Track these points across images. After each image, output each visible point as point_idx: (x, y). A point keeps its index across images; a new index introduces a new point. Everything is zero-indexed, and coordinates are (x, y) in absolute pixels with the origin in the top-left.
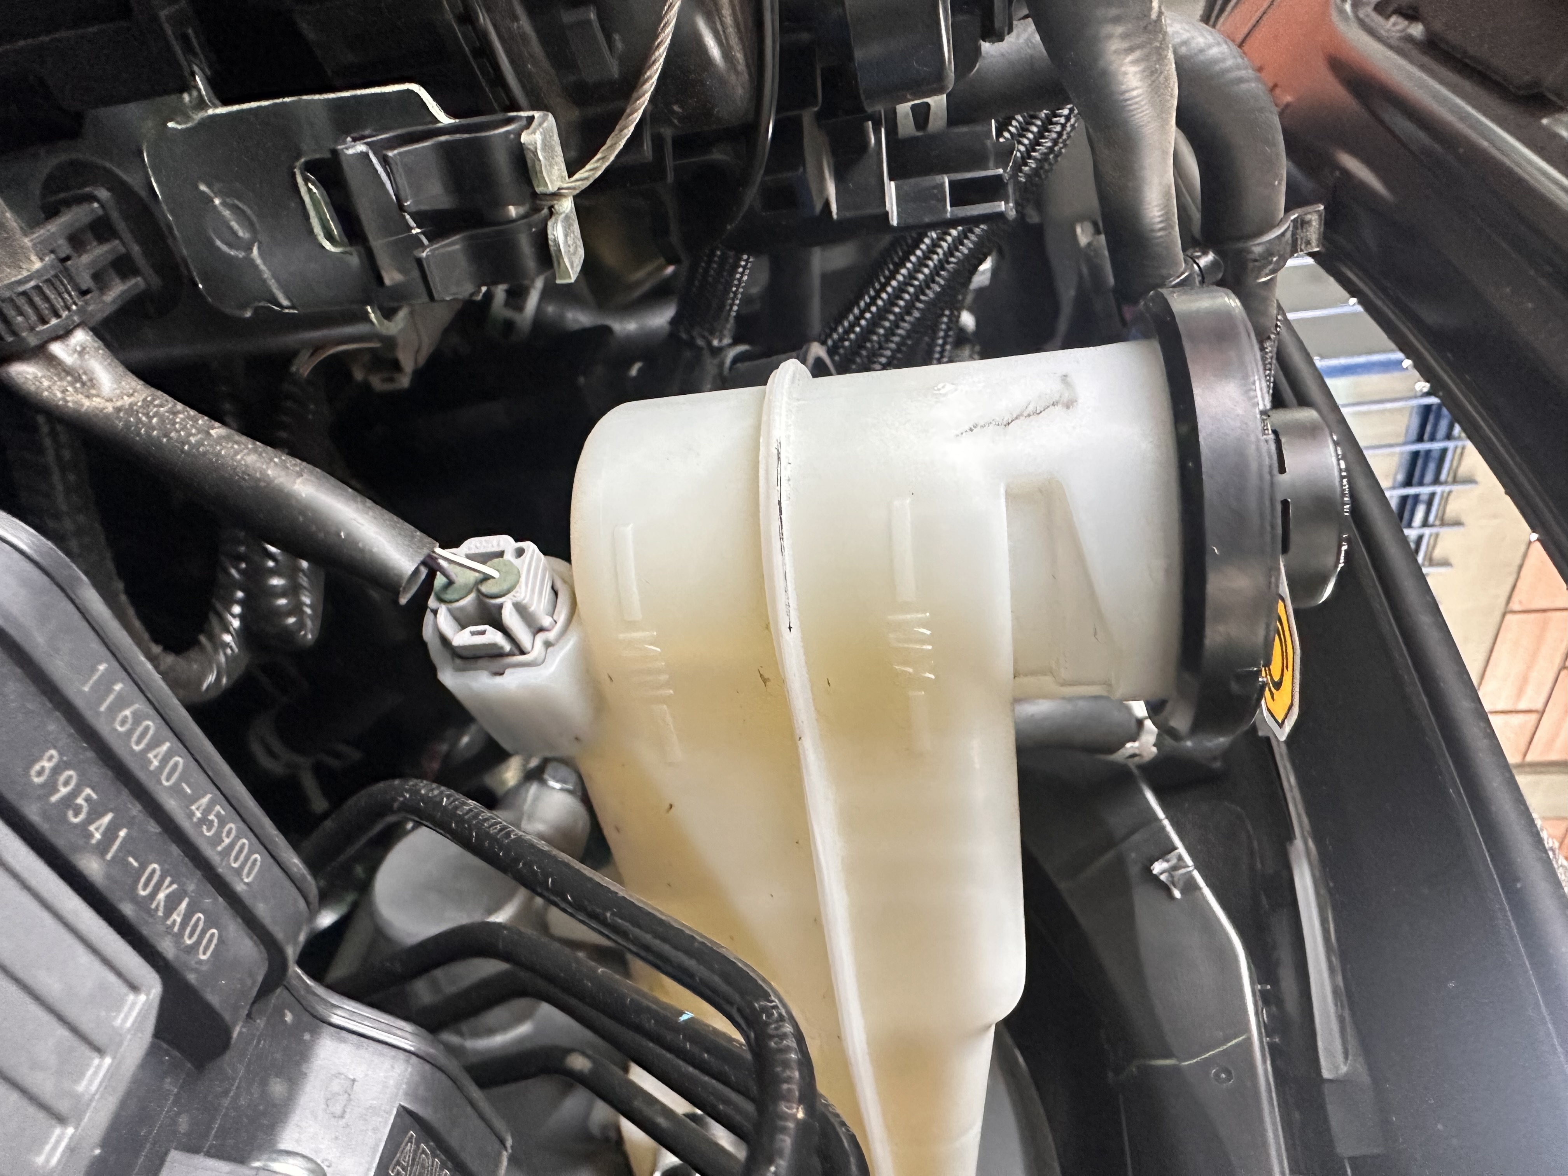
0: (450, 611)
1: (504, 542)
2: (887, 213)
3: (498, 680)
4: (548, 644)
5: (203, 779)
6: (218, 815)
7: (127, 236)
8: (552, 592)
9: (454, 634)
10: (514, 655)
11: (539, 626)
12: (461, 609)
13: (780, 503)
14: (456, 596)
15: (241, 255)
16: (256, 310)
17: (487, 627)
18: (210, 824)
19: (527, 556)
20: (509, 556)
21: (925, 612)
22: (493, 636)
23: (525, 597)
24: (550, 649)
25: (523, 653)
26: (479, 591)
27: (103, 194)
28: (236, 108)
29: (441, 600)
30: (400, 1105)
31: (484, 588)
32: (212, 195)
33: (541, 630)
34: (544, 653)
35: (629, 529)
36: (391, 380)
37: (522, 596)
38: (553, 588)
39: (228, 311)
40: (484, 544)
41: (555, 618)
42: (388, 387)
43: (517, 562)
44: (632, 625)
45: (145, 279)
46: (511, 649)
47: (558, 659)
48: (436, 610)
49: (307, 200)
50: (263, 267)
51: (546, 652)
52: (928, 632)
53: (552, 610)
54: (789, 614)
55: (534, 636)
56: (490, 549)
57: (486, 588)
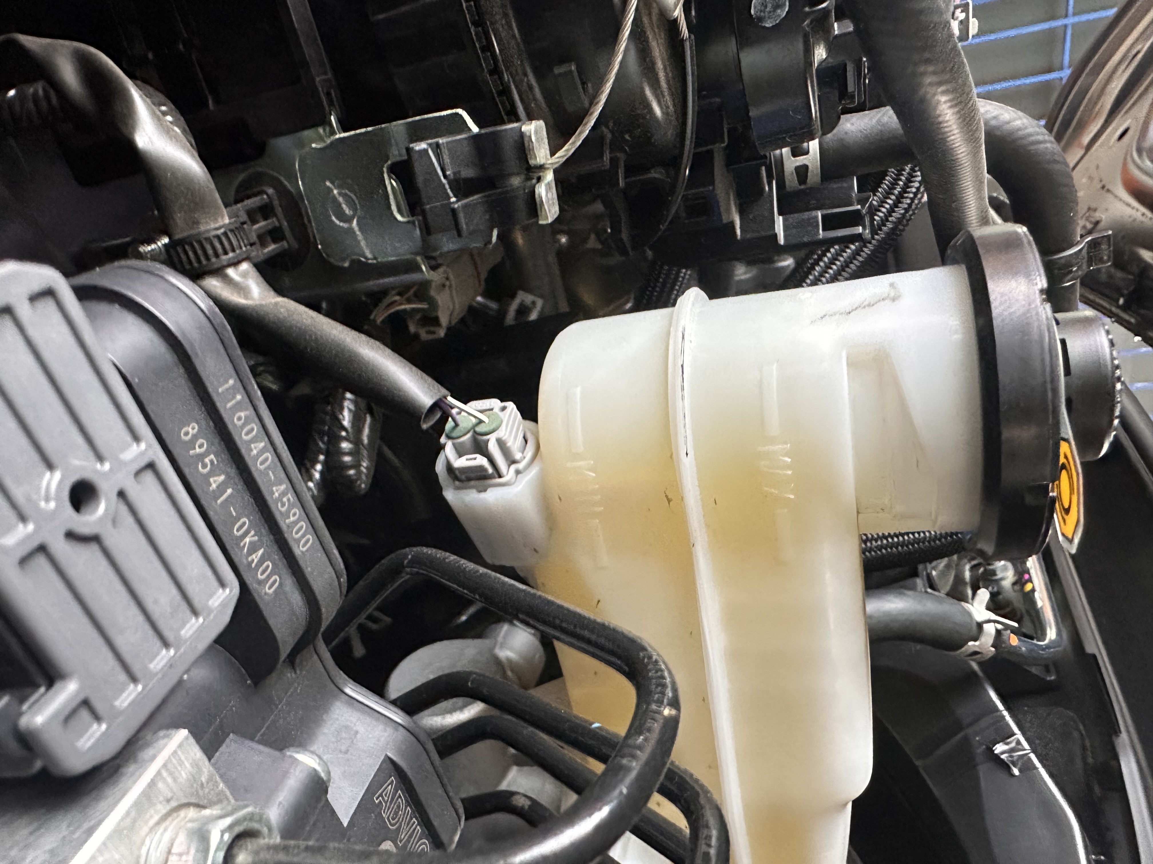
0: (454, 444)
1: (495, 403)
2: (776, 235)
3: (483, 495)
4: (518, 472)
5: (283, 475)
6: (289, 500)
7: (280, 215)
8: (523, 440)
9: (456, 459)
10: (495, 478)
11: (513, 460)
12: (461, 444)
13: (682, 366)
14: (459, 435)
15: (345, 225)
16: (353, 262)
17: (478, 456)
18: (283, 505)
19: (508, 411)
20: (496, 410)
21: (786, 443)
22: (481, 461)
23: (505, 434)
24: (519, 476)
25: (500, 476)
26: (475, 432)
27: (270, 191)
28: (352, 133)
29: (449, 437)
30: (386, 756)
31: (479, 429)
32: (333, 187)
33: (515, 462)
34: (514, 479)
35: (578, 390)
36: (434, 333)
37: (502, 435)
38: (524, 437)
39: (336, 263)
40: (481, 404)
41: (525, 455)
42: (431, 337)
43: (501, 414)
44: (577, 457)
45: (288, 242)
46: (493, 473)
47: (524, 482)
48: (445, 444)
49: (389, 188)
50: (358, 233)
51: (517, 476)
52: (789, 460)
53: (523, 450)
54: (686, 444)
55: (509, 466)
56: (484, 408)
57: (480, 429)
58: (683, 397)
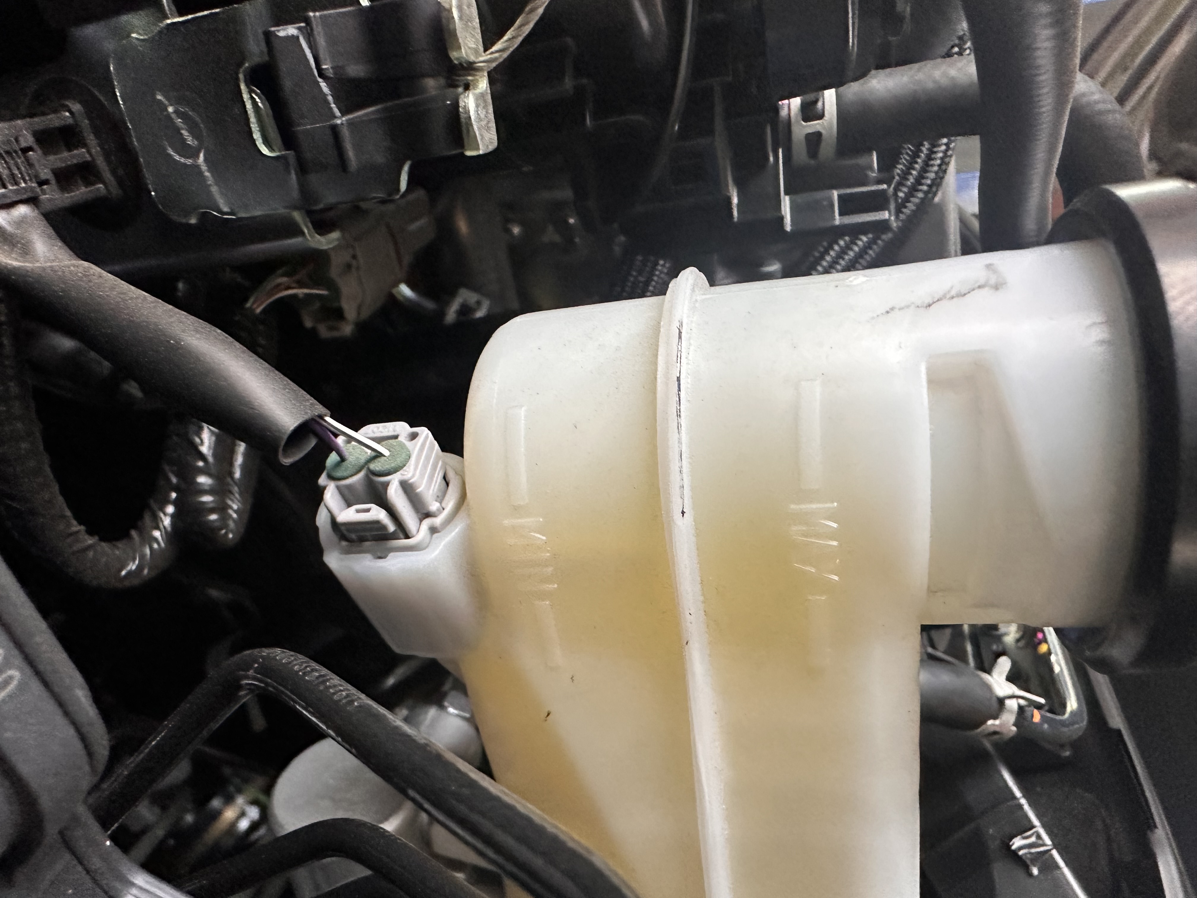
0: (338, 488)
1: (401, 428)
3: (382, 563)
4: (433, 530)
7: (92, 143)
8: (444, 482)
9: (342, 510)
10: (398, 538)
11: (425, 512)
12: (349, 487)
13: (679, 380)
14: (345, 474)
15: (189, 162)
16: (200, 217)
17: (373, 506)
19: (420, 440)
20: (403, 438)
21: (831, 500)
22: (378, 514)
23: (414, 475)
24: (436, 535)
25: (407, 537)
26: (368, 469)
27: (76, 106)
28: (191, 17)
29: (331, 477)
32: (166, 103)
33: (428, 515)
34: (428, 540)
35: (522, 412)
36: (335, 329)
37: (409, 475)
38: (444, 478)
39: (177, 219)
40: (381, 429)
41: (444, 505)
42: (332, 335)
43: (409, 444)
44: (519, 511)
45: (106, 186)
46: (394, 532)
47: (442, 546)
48: (324, 488)
49: (249, 106)
50: (207, 174)
51: (431, 538)
52: (835, 525)
53: (441, 498)
54: (682, 498)
55: (421, 521)
56: (386, 434)
57: (375, 466)
58: (679, 426)
